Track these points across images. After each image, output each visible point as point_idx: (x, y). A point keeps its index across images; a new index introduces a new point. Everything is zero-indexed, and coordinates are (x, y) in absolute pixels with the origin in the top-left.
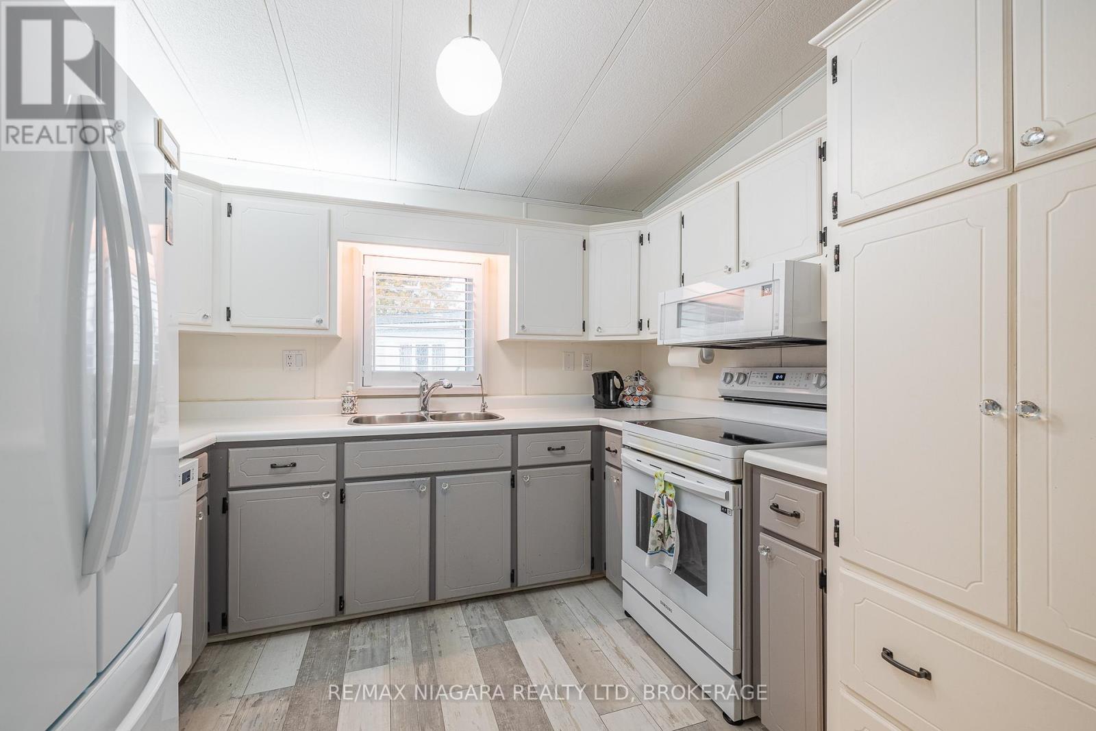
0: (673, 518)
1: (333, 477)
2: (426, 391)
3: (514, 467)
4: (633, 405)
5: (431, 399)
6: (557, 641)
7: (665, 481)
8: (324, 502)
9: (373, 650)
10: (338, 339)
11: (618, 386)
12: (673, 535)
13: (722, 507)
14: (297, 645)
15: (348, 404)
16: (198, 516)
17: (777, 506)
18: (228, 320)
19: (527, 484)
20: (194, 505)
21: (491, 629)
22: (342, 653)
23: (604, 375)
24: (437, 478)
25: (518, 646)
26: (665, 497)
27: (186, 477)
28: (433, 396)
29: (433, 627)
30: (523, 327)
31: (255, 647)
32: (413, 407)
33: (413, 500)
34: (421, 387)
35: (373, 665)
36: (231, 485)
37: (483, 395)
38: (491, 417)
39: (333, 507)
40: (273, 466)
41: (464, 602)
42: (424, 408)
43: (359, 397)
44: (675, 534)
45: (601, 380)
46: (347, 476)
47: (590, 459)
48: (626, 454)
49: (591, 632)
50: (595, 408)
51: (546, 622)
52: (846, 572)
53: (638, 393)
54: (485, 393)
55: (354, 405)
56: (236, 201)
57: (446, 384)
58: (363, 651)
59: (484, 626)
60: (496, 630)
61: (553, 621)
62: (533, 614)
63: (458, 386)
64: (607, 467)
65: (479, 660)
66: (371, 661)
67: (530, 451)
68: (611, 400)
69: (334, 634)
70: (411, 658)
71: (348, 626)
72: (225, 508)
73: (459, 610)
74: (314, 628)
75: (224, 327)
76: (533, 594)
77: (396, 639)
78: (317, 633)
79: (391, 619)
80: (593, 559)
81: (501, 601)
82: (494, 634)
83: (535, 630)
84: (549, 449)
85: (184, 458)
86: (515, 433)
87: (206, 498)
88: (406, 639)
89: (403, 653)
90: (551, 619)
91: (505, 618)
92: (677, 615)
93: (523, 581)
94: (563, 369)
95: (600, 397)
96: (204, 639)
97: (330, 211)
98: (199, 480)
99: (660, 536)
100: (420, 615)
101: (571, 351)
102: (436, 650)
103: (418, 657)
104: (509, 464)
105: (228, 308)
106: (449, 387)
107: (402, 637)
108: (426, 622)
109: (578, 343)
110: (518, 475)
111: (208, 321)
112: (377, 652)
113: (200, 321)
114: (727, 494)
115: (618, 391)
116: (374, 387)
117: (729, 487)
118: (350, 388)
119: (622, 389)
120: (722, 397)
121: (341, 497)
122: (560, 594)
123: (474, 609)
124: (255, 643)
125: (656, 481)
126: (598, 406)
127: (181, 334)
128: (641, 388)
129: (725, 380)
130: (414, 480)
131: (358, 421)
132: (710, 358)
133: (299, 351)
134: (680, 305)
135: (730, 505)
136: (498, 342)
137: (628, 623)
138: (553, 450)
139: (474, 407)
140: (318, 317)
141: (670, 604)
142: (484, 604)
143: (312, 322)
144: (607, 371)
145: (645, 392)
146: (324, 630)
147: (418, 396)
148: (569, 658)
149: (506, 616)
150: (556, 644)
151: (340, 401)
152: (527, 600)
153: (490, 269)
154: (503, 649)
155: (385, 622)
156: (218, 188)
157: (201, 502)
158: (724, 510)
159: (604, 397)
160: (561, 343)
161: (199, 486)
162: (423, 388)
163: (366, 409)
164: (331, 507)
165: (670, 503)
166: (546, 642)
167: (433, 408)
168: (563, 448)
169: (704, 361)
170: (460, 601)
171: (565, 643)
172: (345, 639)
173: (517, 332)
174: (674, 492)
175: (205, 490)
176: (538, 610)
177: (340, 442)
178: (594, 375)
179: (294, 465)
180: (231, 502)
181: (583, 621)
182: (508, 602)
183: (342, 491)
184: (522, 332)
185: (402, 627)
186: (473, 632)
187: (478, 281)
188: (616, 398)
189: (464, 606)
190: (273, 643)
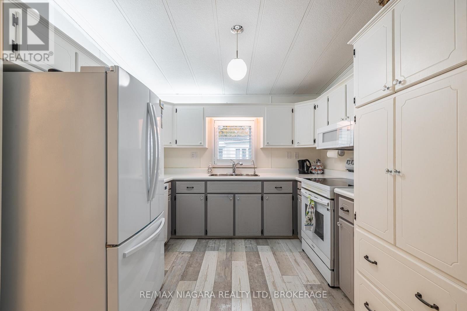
0: (313, 213)
1: (204, 192)
2: (235, 166)
3: (262, 193)
4: (315, 173)
5: (236, 169)
6: (274, 254)
7: (311, 200)
8: (201, 200)
9: (215, 247)
10: (207, 149)
11: (309, 165)
12: (313, 219)
13: (327, 209)
14: (194, 242)
15: (210, 170)
16: (169, 200)
17: (343, 208)
18: (176, 144)
19: (267, 200)
20: (168, 197)
21: (252, 247)
22: (206, 246)
23: (302, 161)
24: (236, 195)
25: (260, 253)
26: (311, 205)
27: (166, 188)
28: (237, 168)
29: (234, 244)
30: (268, 143)
31: (183, 241)
32: (230, 171)
33: (228, 201)
34: (233, 164)
35: (214, 250)
36: (177, 192)
37: (254, 168)
38: (256, 175)
39: (204, 201)
40: (187, 188)
41: (245, 238)
42: (234, 172)
43: (213, 168)
44: (314, 219)
45: (301, 163)
46: (208, 192)
47: (292, 192)
48: (303, 190)
49: (288, 254)
50: (299, 174)
51: (272, 248)
52: (358, 230)
53: (317, 168)
54: (255, 167)
55: (211, 170)
56: (178, 108)
57: (240, 164)
58: (212, 246)
59: (250, 246)
60: (254, 248)
61: (275, 248)
62: (268, 245)
63: (245, 165)
64: (298, 195)
65: (246, 254)
66: (214, 249)
67: (268, 188)
68: (305, 170)
69: (204, 241)
70: (225, 250)
71: (208, 240)
72: (175, 199)
73: (243, 240)
74: (199, 238)
75: (175, 146)
76: (270, 240)
77: (222, 245)
78: (199, 240)
79: (221, 240)
80: (293, 230)
81: (258, 240)
82: (253, 248)
83: (267, 250)
84: (276, 188)
85: (165, 183)
86: (263, 181)
87: (170, 195)
88: (225, 246)
89: (224, 249)
90: (274, 248)
91: (258, 245)
92: (316, 249)
93: (266, 234)
94: (286, 158)
95: (301, 170)
96: (170, 236)
97: (204, 108)
98: (169, 189)
99: (309, 219)
100: (230, 240)
101: (290, 152)
102: (233, 250)
103: (227, 251)
104: (260, 192)
105: (176, 140)
106: (242, 165)
107: (224, 245)
108: (232, 242)
109: (290, 148)
110: (264, 196)
111: (171, 144)
112: (216, 247)
113: (169, 144)
114: (328, 204)
115: (308, 168)
116: (218, 164)
117: (329, 201)
118: (210, 165)
119: (310, 167)
120: (347, 170)
121: (206, 199)
122: (280, 241)
123: (248, 241)
124: (183, 240)
125: (308, 199)
126: (300, 173)
127: (165, 148)
128: (319, 166)
129: (347, 163)
130: (228, 195)
131: (212, 175)
132: (342, 154)
133: (195, 152)
134: (324, 134)
135: (329, 208)
136: (261, 148)
137: (303, 253)
138: (277, 188)
139: (251, 172)
140: (200, 142)
141: (315, 245)
142: (252, 240)
143: (199, 144)
144: (304, 159)
145: (320, 168)
146: (201, 240)
147: (232, 168)
148: (276, 259)
149: (258, 244)
150: (273, 255)
151: (207, 169)
152: (267, 241)
153: (258, 122)
154: (255, 253)
155: (219, 240)
156: (173, 105)
157: (169, 196)
158: (328, 210)
159: (302, 169)
160: (285, 148)
161: (169, 191)
162: (233, 165)
163: (215, 171)
164: (203, 201)
165: (312, 208)
166: (270, 254)
167: (237, 173)
168: (281, 188)
169: (340, 155)
170: (244, 238)
171: (277, 255)
172: (207, 243)
173: (266, 145)
174: (314, 203)
175: (170, 193)
176: (270, 244)
177: (206, 181)
178: (298, 161)
179: (193, 188)
180: (177, 197)
181: (285, 250)
182: (260, 241)
183: (207, 197)
184: (267, 145)
185: (224, 242)
186: (246, 247)
187: (253, 127)
188: (308, 170)
189: (245, 240)
190: (187, 240)
